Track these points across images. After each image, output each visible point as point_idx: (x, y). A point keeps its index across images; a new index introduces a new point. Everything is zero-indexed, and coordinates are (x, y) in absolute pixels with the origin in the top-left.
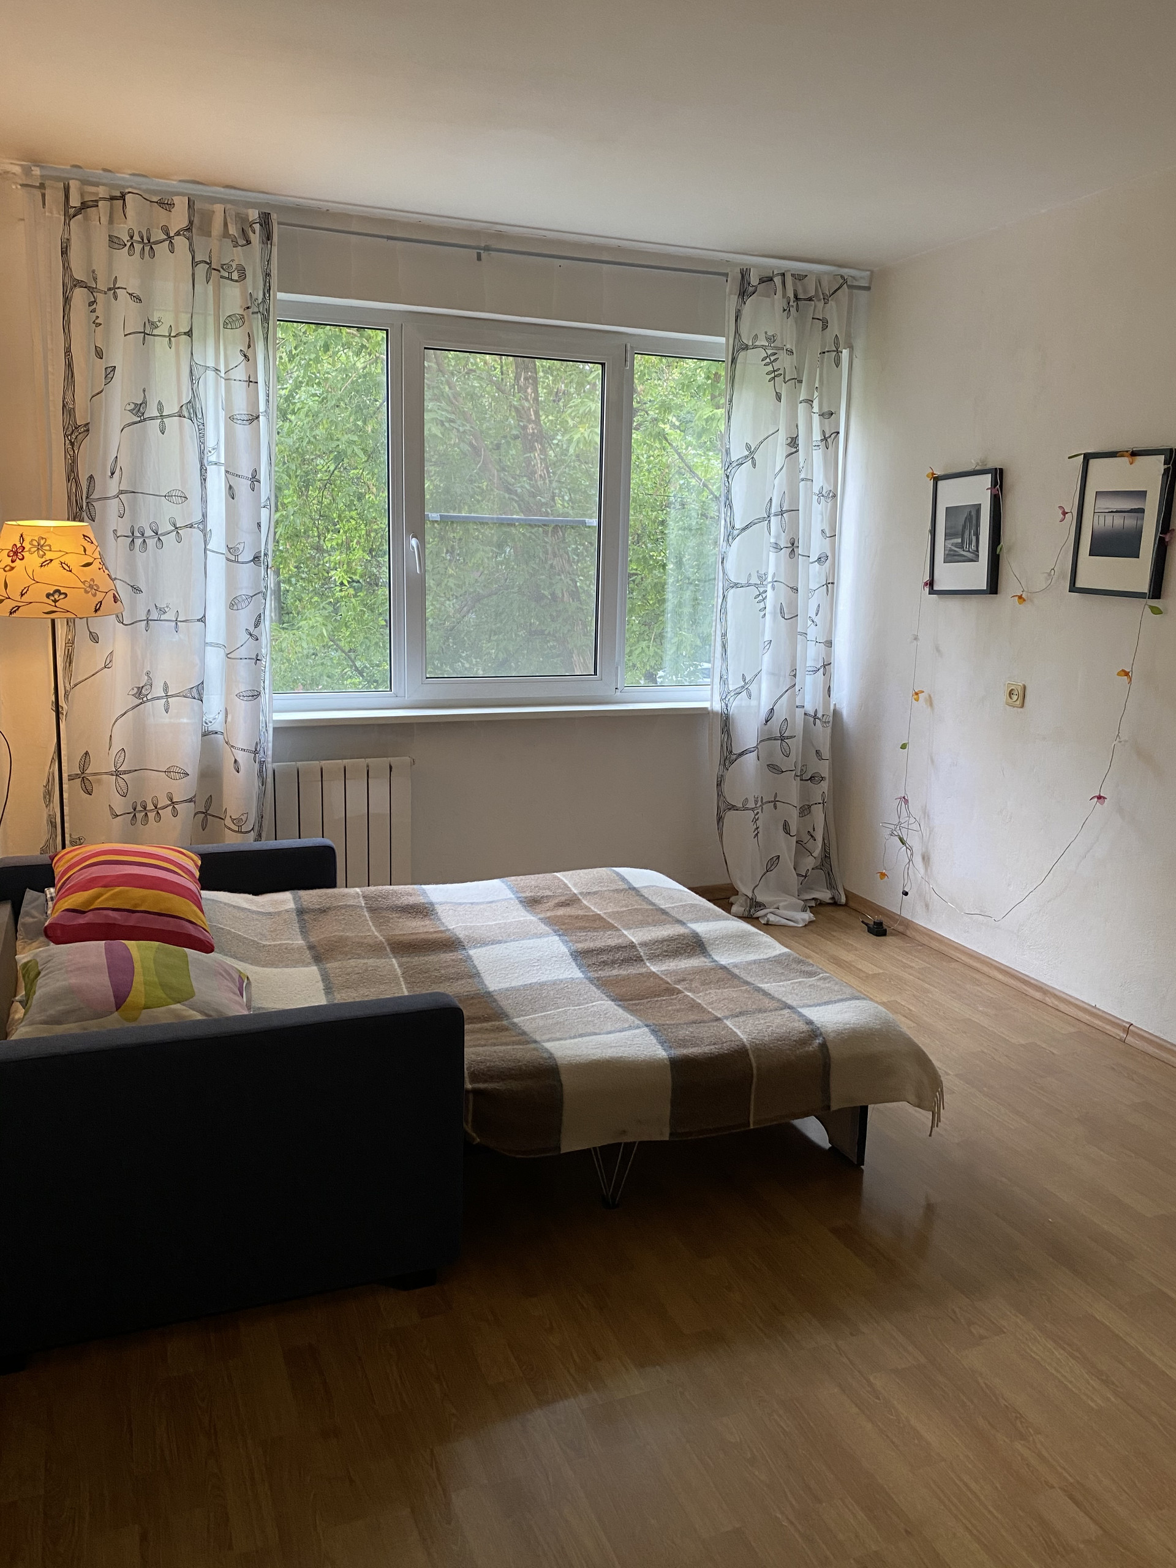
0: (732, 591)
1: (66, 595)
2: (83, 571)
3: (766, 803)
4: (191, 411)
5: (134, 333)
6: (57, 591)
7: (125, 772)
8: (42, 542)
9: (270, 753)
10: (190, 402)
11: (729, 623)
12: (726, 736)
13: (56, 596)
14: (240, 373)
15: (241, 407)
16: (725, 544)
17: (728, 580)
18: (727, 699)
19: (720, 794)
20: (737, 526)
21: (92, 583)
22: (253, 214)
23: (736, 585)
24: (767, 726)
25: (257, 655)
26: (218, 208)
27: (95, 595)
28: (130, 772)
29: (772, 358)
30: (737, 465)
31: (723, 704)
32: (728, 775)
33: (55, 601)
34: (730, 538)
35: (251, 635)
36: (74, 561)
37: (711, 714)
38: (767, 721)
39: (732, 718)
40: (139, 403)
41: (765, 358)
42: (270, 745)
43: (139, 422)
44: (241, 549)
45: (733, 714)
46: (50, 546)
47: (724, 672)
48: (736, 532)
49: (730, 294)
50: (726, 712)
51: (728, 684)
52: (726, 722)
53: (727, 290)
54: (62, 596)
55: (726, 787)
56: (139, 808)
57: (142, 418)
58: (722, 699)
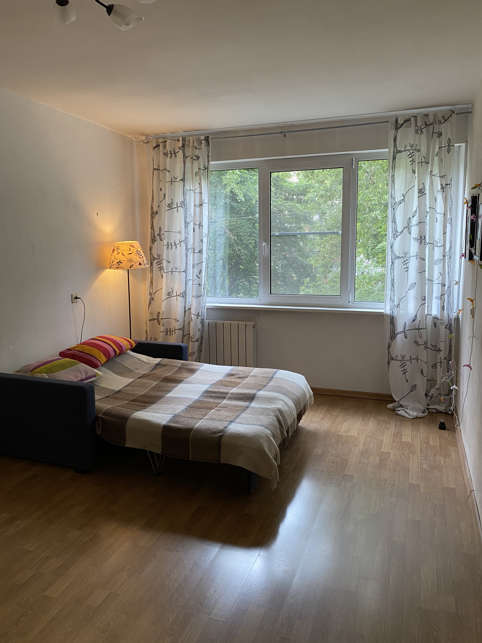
0: (397, 260)
1: (122, 263)
2: (128, 256)
3: (413, 359)
4: (183, 204)
5: (168, 182)
6: (120, 262)
7: (163, 319)
8: (118, 247)
9: (205, 316)
10: (182, 202)
11: (395, 274)
12: (392, 325)
13: (119, 263)
14: (198, 191)
15: (198, 202)
16: (393, 239)
17: (395, 255)
18: (393, 309)
19: (389, 352)
20: (399, 231)
21: (130, 259)
22: (202, 138)
23: (398, 257)
24: (414, 323)
25: (200, 283)
26: (191, 138)
27: (131, 263)
28: (165, 319)
29: (412, 154)
30: (399, 204)
31: (391, 311)
32: (393, 344)
33: (119, 264)
34: (395, 236)
35: (198, 277)
36: (126, 253)
37: (385, 315)
38: (414, 321)
39: (395, 318)
40: (170, 203)
41: (409, 155)
42: (206, 314)
43: (170, 209)
44: (195, 248)
45: (396, 316)
46: (120, 248)
47: (392, 297)
48: (398, 234)
49: (391, 129)
50: (392, 315)
51: (394, 302)
52: (392, 320)
53: (389, 128)
54: (121, 263)
55: (391, 349)
56: (169, 330)
57: (171, 208)
58: (391, 309)
